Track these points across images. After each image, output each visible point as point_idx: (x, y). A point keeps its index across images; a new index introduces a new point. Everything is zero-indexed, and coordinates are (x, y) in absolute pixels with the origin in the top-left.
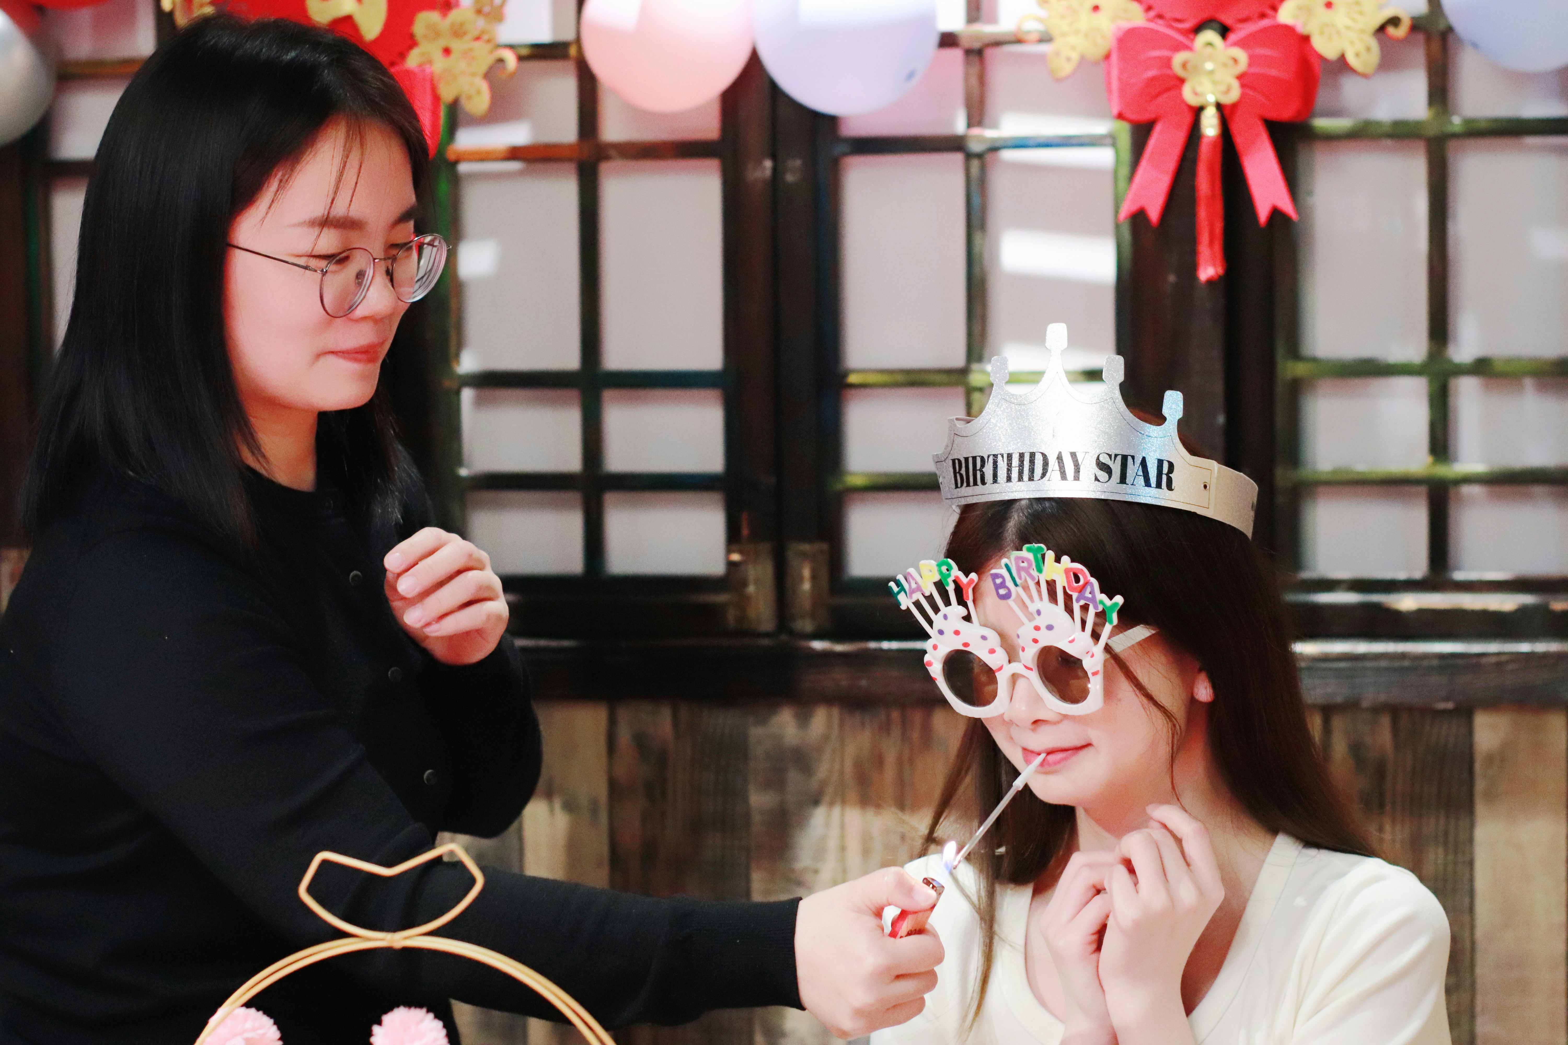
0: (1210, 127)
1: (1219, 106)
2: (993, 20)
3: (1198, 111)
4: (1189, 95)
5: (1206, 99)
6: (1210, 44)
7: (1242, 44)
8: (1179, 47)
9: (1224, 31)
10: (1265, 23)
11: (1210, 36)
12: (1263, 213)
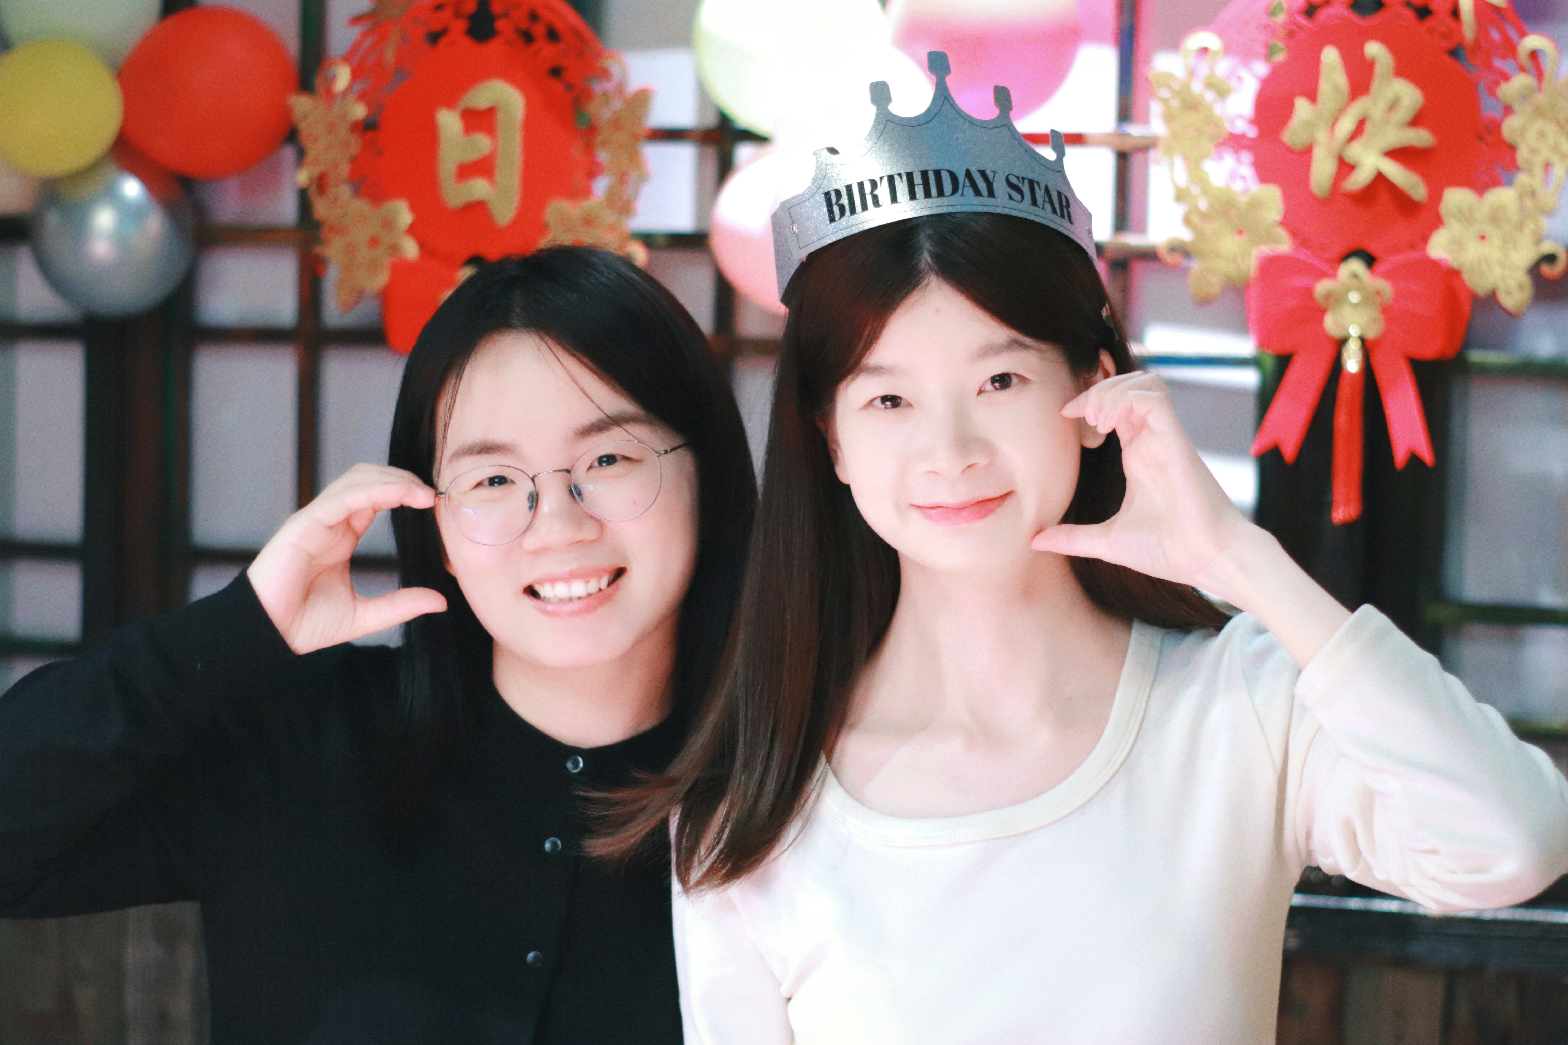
0: (1352, 364)
1: (1363, 340)
2: (1142, 229)
3: (1341, 343)
4: (1331, 324)
5: (1348, 331)
6: (1355, 276)
7: (1388, 275)
8: (1322, 275)
9: (1370, 261)
10: (1412, 255)
11: (1355, 266)
12: (1400, 455)
